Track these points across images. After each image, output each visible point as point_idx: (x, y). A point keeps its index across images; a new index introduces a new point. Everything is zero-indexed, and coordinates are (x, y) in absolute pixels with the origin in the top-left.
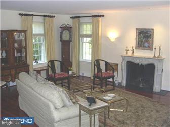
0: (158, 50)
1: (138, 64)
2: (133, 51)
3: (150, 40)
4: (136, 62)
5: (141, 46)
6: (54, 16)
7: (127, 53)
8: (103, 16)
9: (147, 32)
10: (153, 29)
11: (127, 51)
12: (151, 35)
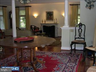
0: (55, 20)
1: (48, 26)
2: (45, 21)
3: (52, 16)
4: (47, 25)
5: (48, 19)
6: (6, 7)
7: (43, 22)
8: (31, 6)
9: (51, 13)
10: (53, 12)
11: (43, 21)
12: (52, 14)
